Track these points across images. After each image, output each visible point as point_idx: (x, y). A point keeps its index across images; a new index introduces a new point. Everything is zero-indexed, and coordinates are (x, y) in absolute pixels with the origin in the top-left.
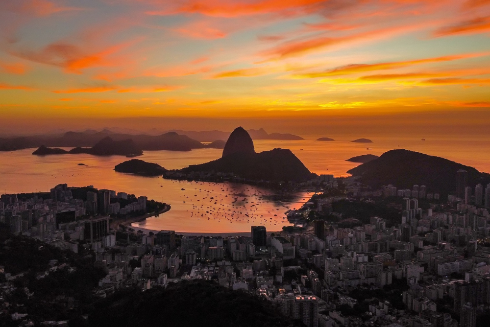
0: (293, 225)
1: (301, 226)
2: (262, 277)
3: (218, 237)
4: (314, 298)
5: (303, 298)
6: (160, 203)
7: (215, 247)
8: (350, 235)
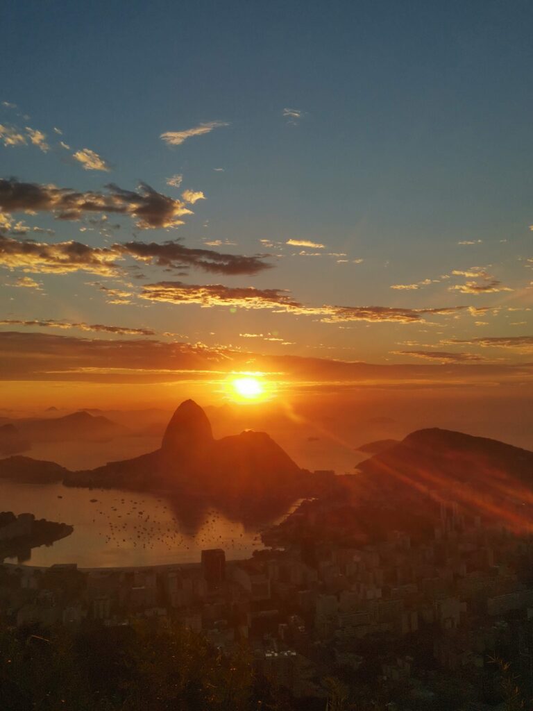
0: (270, 548)
1: (282, 549)
2: (216, 630)
3: (148, 571)
4: (294, 654)
5: (276, 655)
6: (57, 524)
7: (143, 588)
8: (357, 559)
